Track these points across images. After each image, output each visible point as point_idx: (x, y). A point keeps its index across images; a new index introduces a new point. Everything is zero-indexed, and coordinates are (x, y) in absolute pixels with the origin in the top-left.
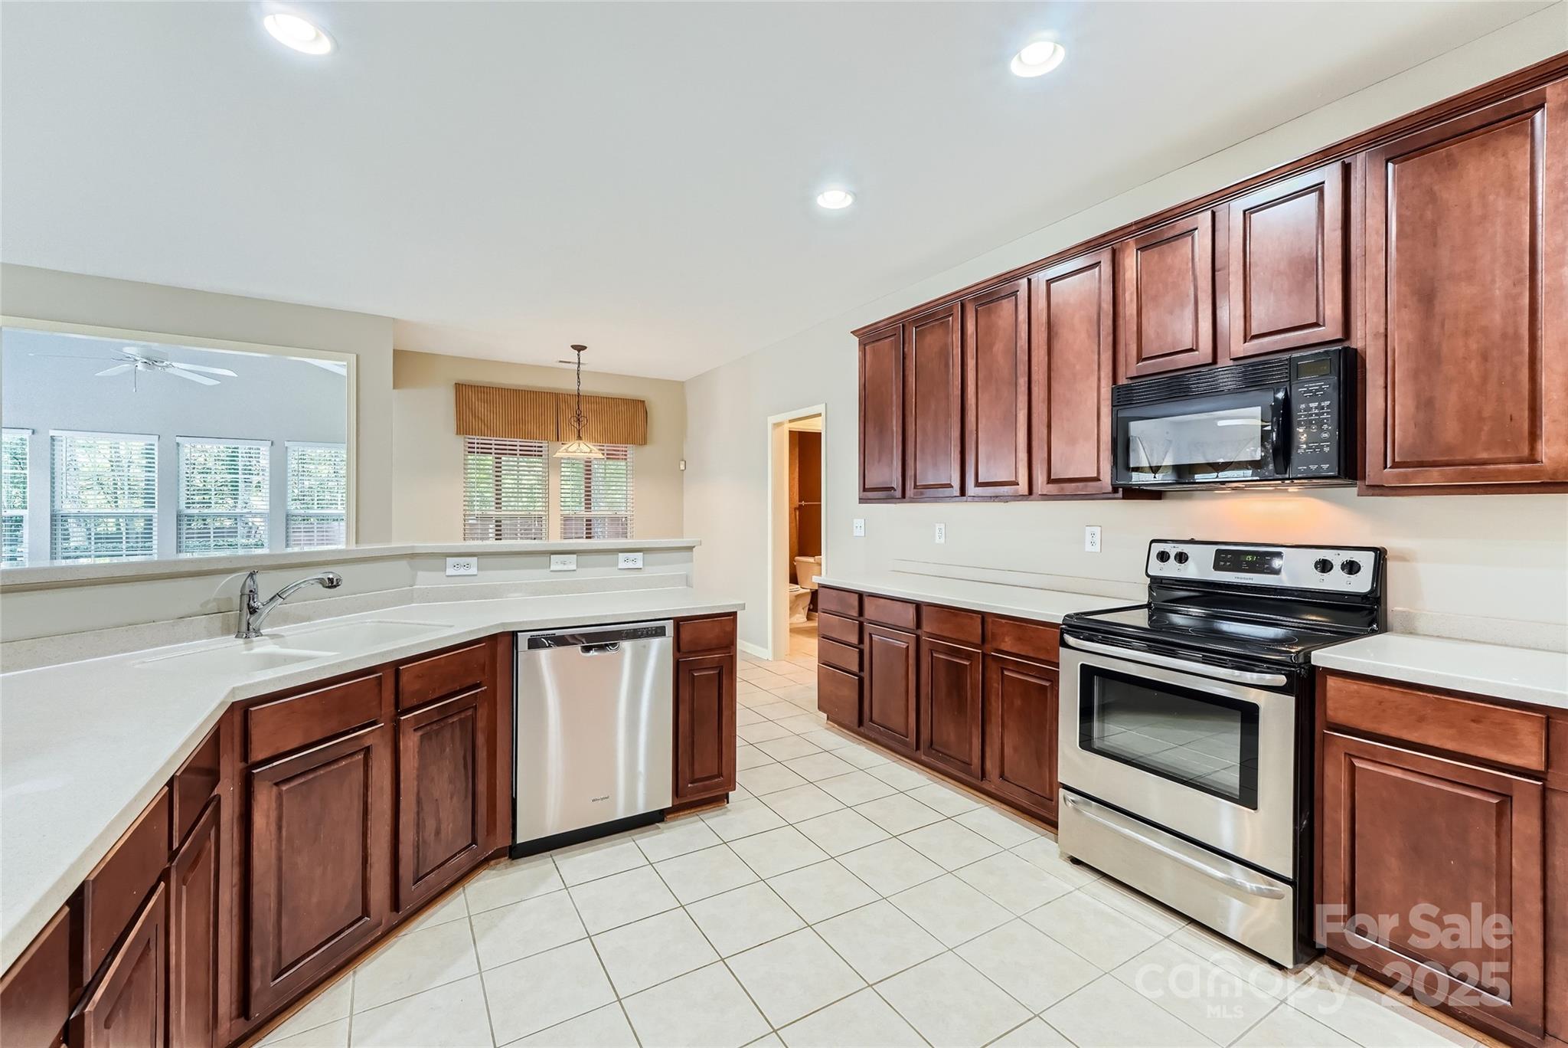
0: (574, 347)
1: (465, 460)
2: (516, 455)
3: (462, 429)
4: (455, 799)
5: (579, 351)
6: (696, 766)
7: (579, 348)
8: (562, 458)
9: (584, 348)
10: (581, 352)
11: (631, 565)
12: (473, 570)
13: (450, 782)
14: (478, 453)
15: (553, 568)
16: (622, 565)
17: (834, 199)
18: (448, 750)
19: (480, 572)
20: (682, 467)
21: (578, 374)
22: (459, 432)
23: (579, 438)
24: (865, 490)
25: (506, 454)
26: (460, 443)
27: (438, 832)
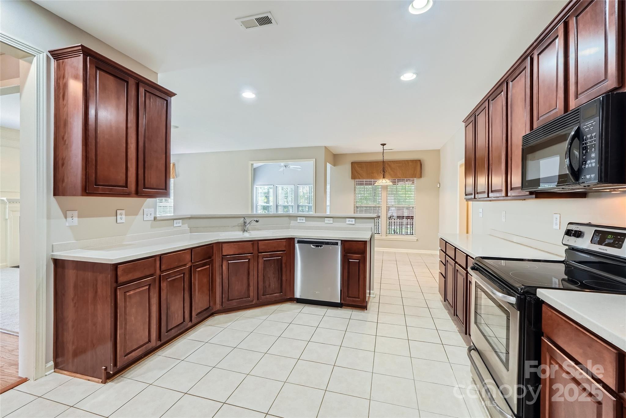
0: (381, 145)
1: (354, 187)
2: (363, 185)
3: (354, 177)
4: (275, 279)
5: (383, 146)
6: (350, 292)
7: (383, 145)
8: (387, 185)
9: (385, 144)
10: (384, 146)
11: (351, 223)
12: (304, 221)
13: (273, 274)
14: (358, 185)
15: (326, 222)
16: (348, 223)
17: (408, 76)
18: (272, 265)
19: (306, 222)
20: (438, 186)
21: (383, 154)
22: (352, 179)
23: (384, 178)
24: (466, 195)
25: (368, 185)
26: (352, 182)
27: (269, 286)
